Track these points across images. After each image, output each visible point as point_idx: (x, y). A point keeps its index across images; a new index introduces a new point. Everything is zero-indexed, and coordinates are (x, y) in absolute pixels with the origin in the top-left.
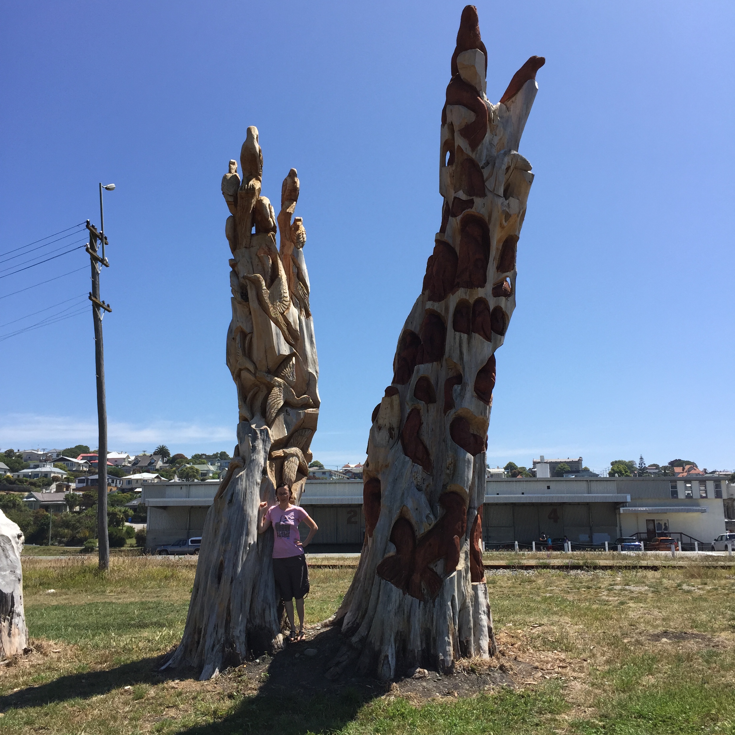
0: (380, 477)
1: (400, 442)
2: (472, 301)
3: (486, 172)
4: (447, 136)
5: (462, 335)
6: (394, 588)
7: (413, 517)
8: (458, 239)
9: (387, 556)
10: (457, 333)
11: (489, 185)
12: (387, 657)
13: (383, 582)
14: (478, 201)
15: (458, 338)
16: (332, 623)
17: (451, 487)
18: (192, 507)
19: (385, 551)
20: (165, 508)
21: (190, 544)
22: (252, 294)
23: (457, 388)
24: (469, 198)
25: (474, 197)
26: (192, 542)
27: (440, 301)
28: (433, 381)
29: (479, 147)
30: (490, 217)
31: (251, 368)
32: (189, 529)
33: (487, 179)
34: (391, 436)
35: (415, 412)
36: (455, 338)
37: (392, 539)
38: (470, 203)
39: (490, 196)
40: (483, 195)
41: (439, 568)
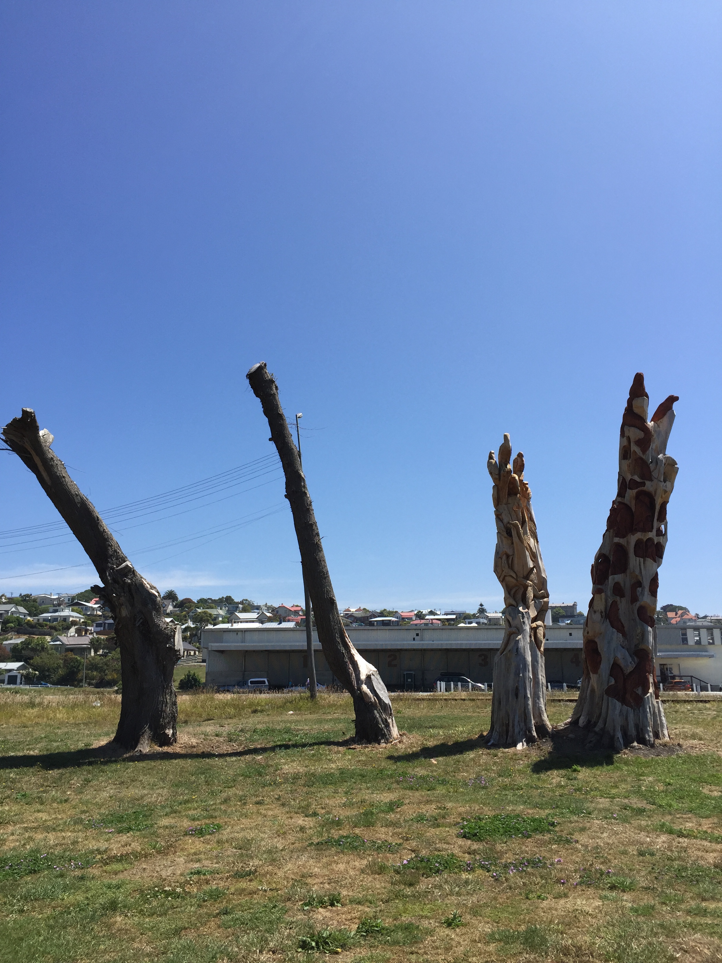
0: (596, 640)
1: (608, 620)
2: (645, 540)
3: (652, 466)
4: (625, 443)
5: (641, 559)
6: (617, 702)
7: (622, 663)
8: (633, 502)
9: (610, 684)
10: (638, 558)
11: (655, 474)
12: (618, 738)
13: (610, 698)
14: (648, 483)
15: (638, 561)
16: (570, 723)
17: (641, 646)
18: (247, 651)
19: (608, 682)
20: (222, 652)
21: (249, 684)
22: (514, 533)
23: (639, 589)
24: (642, 481)
25: (645, 481)
26: (251, 682)
27: (623, 538)
28: (622, 585)
29: (647, 452)
30: (655, 492)
31: (514, 576)
32: (245, 671)
33: (653, 471)
34: (602, 617)
35: (614, 603)
36: (636, 561)
37: (611, 675)
38: (643, 484)
39: (655, 481)
40: (651, 480)
41: (639, 691)
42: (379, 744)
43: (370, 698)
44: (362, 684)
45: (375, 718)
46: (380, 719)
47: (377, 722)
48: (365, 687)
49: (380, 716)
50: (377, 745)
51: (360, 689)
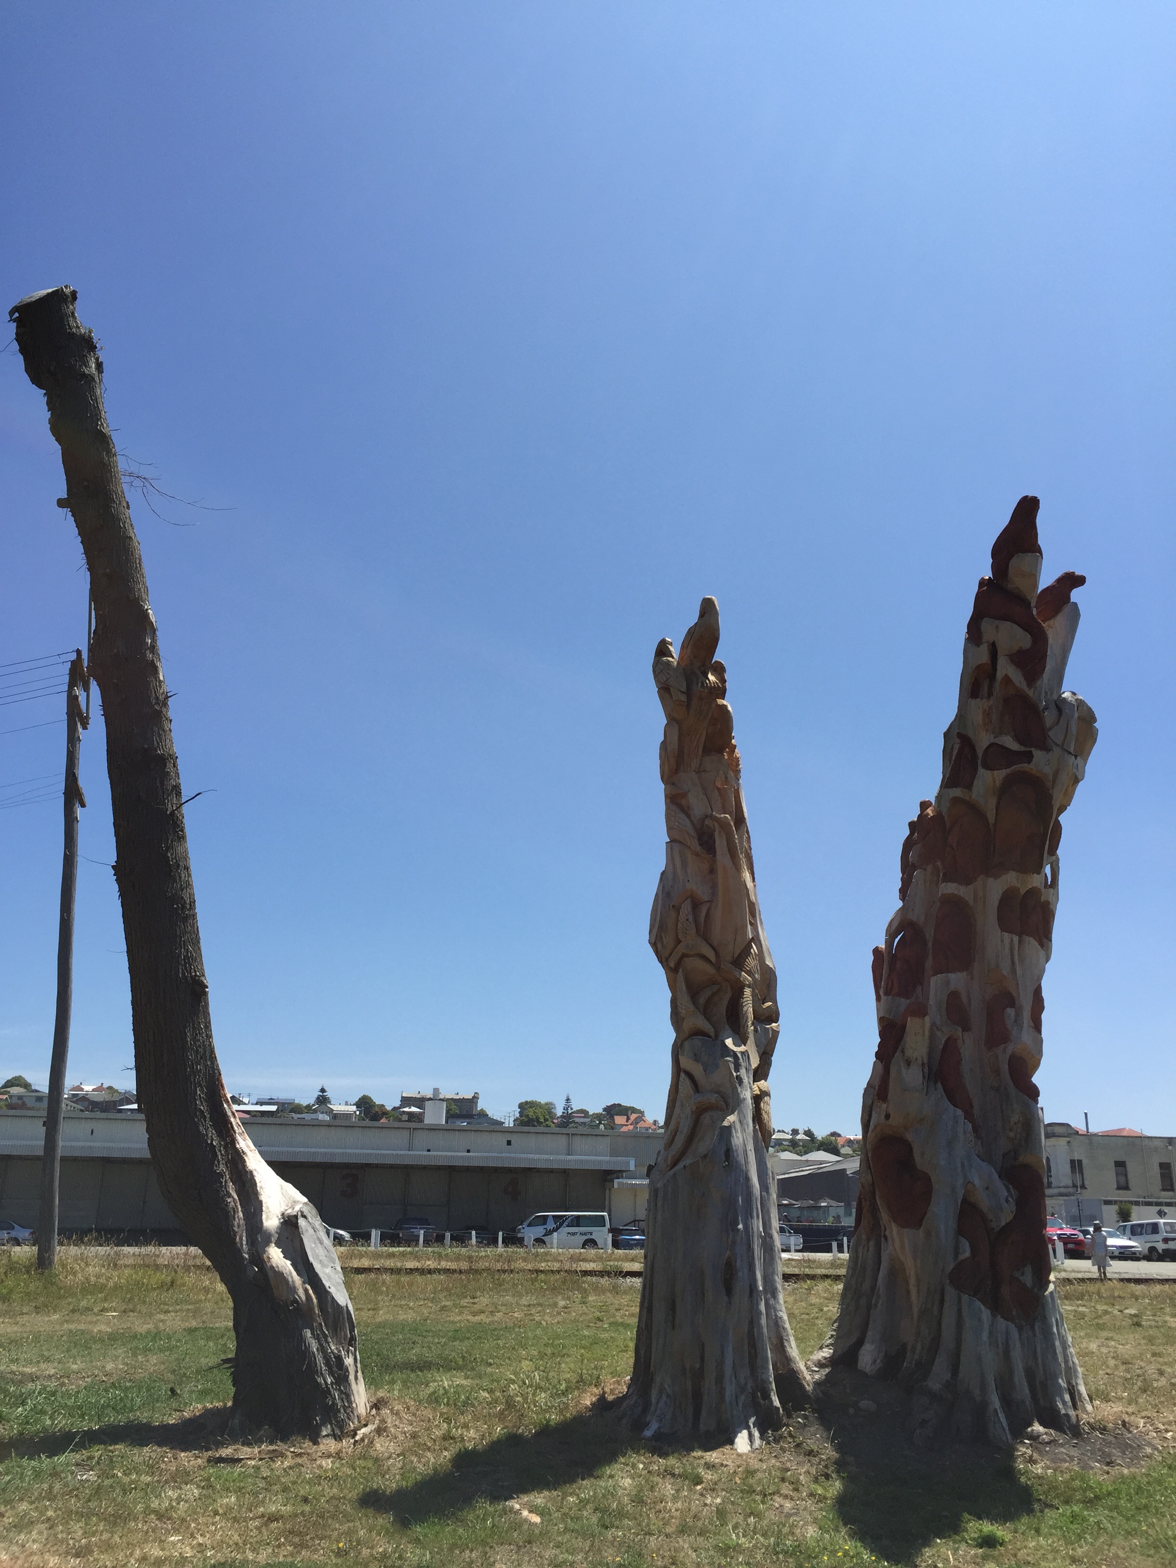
0: (910, 1137)
1: (939, 1085)
2: (1023, 891)
3: (1049, 717)
5: (1014, 935)
6: (983, 1307)
7: (984, 1202)
8: (992, 802)
9: (962, 1257)
10: (1006, 935)
11: (1056, 735)
13: (965, 1298)
14: (1038, 754)
15: (1007, 941)
17: (1023, 1159)
19: (957, 1251)
22: (720, 844)
23: (1010, 1012)
24: (1023, 749)
25: (1033, 749)
27: (968, 884)
28: (964, 1000)
29: (1039, 682)
30: (1055, 777)
31: (711, 955)
33: (1050, 729)
34: (924, 1077)
35: (951, 1044)
36: (1002, 941)
37: (961, 1231)
38: (1029, 757)
39: (1057, 751)
40: (1047, 749)
41: (1028, 1278)
42: (316, 1443)
43: (294, 1290)
44: (268, 1243)
45: (305, 1353)
46: (320, 1359)
47: (313, 1369)
48: (275, 1255)
49: (322, 1349)
50: (307, 1444)
51: (259, 1259)
